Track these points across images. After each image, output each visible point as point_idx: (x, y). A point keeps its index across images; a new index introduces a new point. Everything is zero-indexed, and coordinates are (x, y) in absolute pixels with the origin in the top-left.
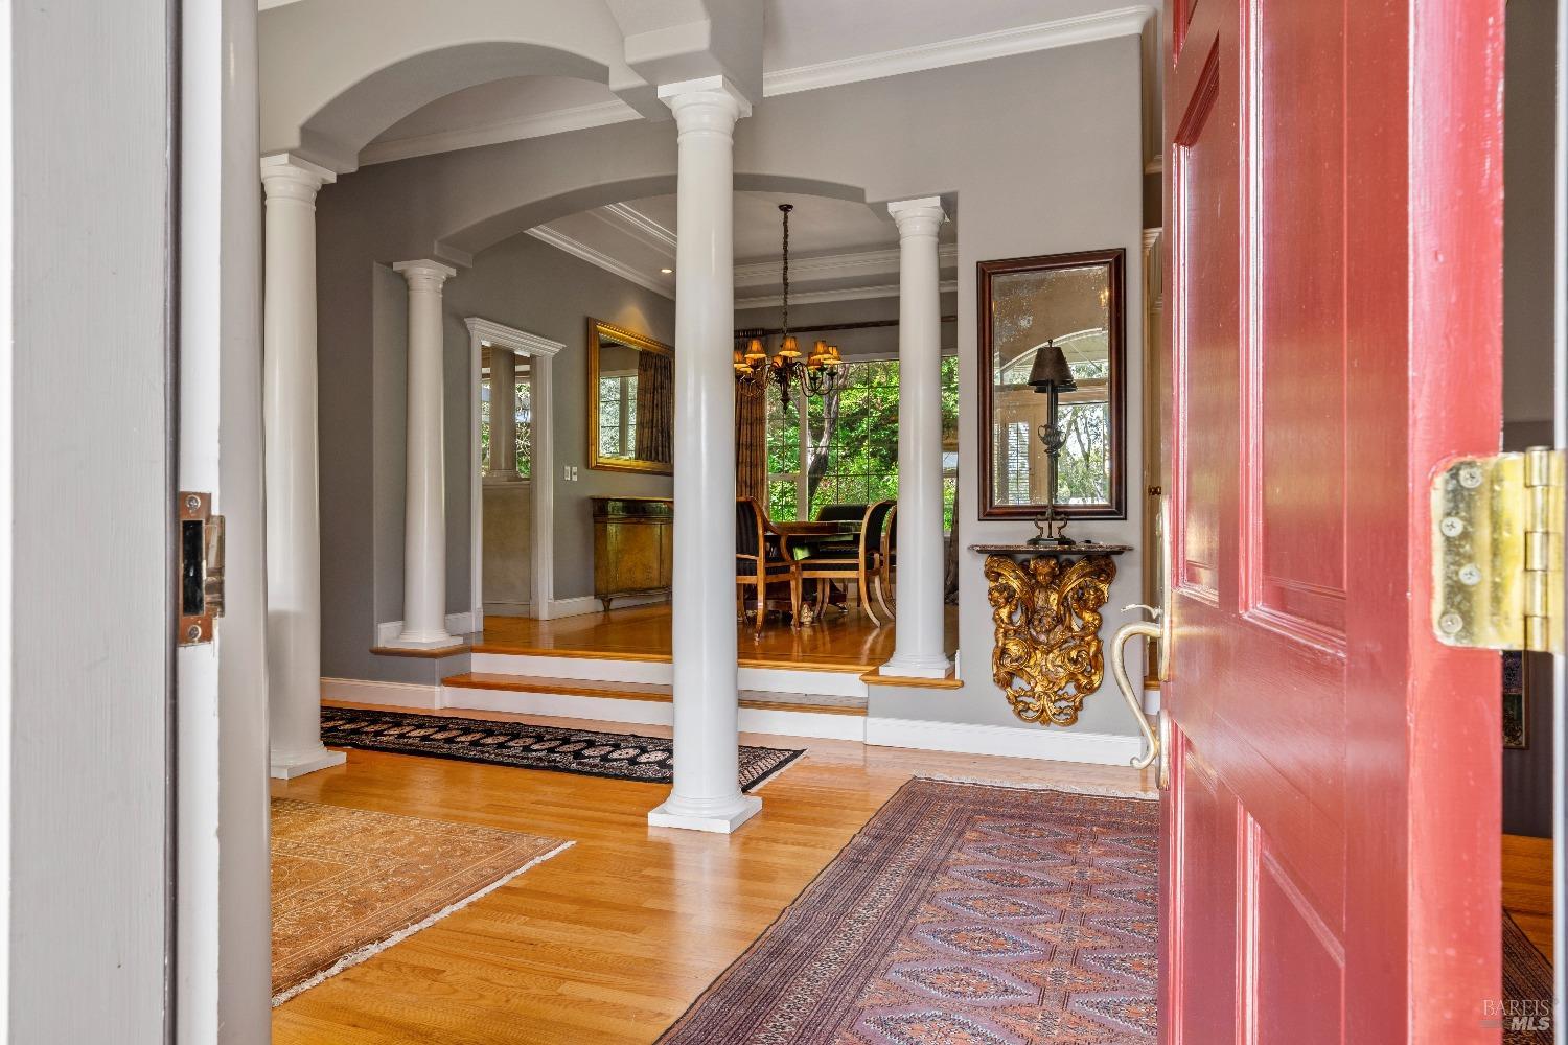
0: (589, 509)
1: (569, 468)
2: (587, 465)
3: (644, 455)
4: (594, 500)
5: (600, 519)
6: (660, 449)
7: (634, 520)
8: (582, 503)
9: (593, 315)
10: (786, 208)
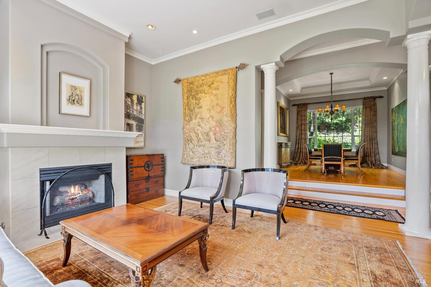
0: (278, 146)
4: (280, 143)
5: (280, 148)
10: (331, 74)
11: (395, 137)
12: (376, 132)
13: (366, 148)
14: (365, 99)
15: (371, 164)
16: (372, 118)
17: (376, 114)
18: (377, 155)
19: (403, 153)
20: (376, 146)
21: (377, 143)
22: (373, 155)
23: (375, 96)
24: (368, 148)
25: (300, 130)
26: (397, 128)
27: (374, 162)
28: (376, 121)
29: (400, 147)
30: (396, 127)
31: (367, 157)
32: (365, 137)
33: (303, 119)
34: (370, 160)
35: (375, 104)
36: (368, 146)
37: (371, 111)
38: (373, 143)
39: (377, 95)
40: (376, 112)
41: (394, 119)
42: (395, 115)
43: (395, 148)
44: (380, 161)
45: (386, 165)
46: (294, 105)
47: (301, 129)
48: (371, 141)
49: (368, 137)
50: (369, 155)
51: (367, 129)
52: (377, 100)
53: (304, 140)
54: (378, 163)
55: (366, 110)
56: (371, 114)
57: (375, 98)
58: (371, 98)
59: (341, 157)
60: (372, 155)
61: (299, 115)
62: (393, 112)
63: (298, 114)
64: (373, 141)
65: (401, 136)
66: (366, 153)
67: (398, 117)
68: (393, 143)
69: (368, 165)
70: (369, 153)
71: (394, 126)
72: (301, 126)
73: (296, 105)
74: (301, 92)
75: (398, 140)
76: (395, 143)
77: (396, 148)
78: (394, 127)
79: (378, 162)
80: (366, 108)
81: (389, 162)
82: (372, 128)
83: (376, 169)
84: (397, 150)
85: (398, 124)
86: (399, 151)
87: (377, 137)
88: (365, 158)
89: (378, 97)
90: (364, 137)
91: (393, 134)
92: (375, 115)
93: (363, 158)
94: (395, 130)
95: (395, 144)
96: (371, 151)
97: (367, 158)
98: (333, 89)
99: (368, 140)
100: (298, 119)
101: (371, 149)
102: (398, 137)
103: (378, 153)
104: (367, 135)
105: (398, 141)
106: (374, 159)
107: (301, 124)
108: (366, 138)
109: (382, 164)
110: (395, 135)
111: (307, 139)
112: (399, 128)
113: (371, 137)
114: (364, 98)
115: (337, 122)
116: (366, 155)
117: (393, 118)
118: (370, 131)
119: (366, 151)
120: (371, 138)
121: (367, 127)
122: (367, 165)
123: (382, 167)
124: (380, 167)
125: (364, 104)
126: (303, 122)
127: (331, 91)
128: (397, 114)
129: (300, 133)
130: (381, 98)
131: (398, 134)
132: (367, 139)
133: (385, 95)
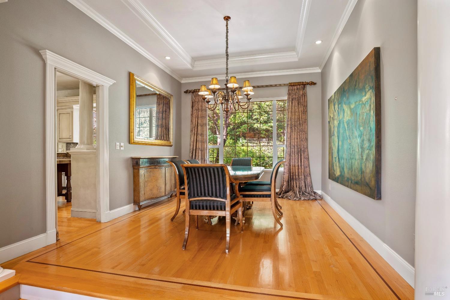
0: (130, 163)
1: (119, 143)
2: (130, 142)
3: (159, 138)
4: (133, 159)
5: (136, 168)
6: (165, 135)
7: (153, 167)
8: (127, 160)
9: (132, 72)
10: (227, 18)
11: (334, 148)
12: (307, 139)
13: (292, 166)
14: (291, 85)
15: (299, 192)
16: (300, 116)
17: (307, 111)
18: (308, 178)
19: (350, 181)
20: (306, 163)
21: (308, 158)
22: (303, 177)
23: (304, 82)
24: (295, 166)
25: (194, 134)
26: (338, 132)
27: (303, 189)
28: (306, 121)
29: (343, 169)
30: (336, 129)
31: (293, 181)
32: (291, 148)
33: (199, 116)
34: (297, 186)
35: (305, 95)
36: (296, 163)
37: (300, 106)
38: (303, 157)
39: (308, 80)
40: (306, 106)
41: (332, 116)
42: (334, 107)
43: (335, 167)
44: (312, 187)
45: (319, 192)
46: (186, 92)
47: (196, 133)
48: (299, 154)
49: (296, 147)
50: (297, 177)
51: (294, 134)
52: (308, 87)
53: (200, 152)
54: (308, 190)
55: (292, 103)
56: (300, 109)
57: (305, 85)
58: (299, 84)
59: (225, 197)
60: (300, 177)
61: (194, 109)
62: (330, 105)
63: (192, 107)
64: (303, 154)
65: (346, 147)
66: (292, 174)
67: (340, 110)
68: (331, 160)
69: (296, 196)
70: (297, 174)
71: (332, 128)
72: (196, 127)
73: (190, 92)
74: (193, 66)
75: (340, 153)
76: (334, 159)
77: (336, 169)
78: (332, 130)
79: (309, 188)
80: (292, 100)
81: (324, 188)
82: (300, 132)
83: (306, 201)
84: (338, 173)
85: (339, 124)
86: (342, 176)
87: (307, 148)
88: (291, 181)
89: (308, 84)
90: (289, 148)
91: (330, 143)
92: (305, 112)
93: (289, 182)
94: (334, 135)
95: (334, 161)
96: (300, 171)
97: (295, 182)
98: (229, 50)
99: (296, 153)
100: (192, 115)
101: (300, 167)
102: (340, 148)
103: (310, 174)
104: (294, 144)
105: (340, 157)
106: (303, 184)
107: (196, 125)
108: (292, 150)
109: (315, 191)
110: (334, 144)
111: (206, 149)
112: (341, 131)
113: (299, 147)
114: (289, 83)
115: (267, 127)
116: (292, 177)
117: (330, 114)
118: (299, 138)
119: (292, 170)
120: (299, 150)
121: (294, 131)
122: (294, 195)
123: (315, 198)
124: (312, 198)
125: (289, 94)
126: (199, 121)
127: (227, 52)
128: (336, 106)
129: (195, 139)
130: (313, 86)
131: (340, 143)
132: (294, 151)
133: (318, 81)
